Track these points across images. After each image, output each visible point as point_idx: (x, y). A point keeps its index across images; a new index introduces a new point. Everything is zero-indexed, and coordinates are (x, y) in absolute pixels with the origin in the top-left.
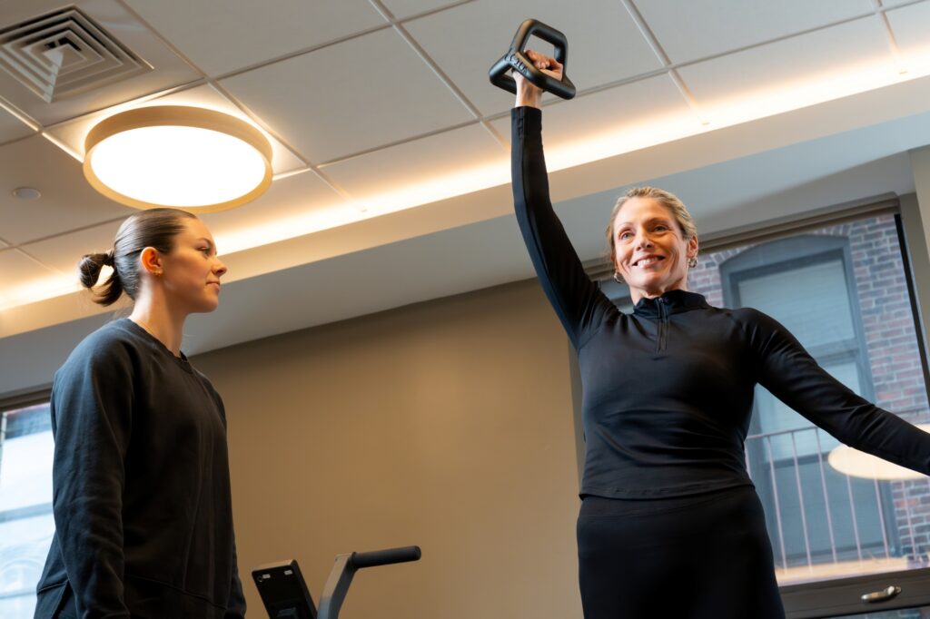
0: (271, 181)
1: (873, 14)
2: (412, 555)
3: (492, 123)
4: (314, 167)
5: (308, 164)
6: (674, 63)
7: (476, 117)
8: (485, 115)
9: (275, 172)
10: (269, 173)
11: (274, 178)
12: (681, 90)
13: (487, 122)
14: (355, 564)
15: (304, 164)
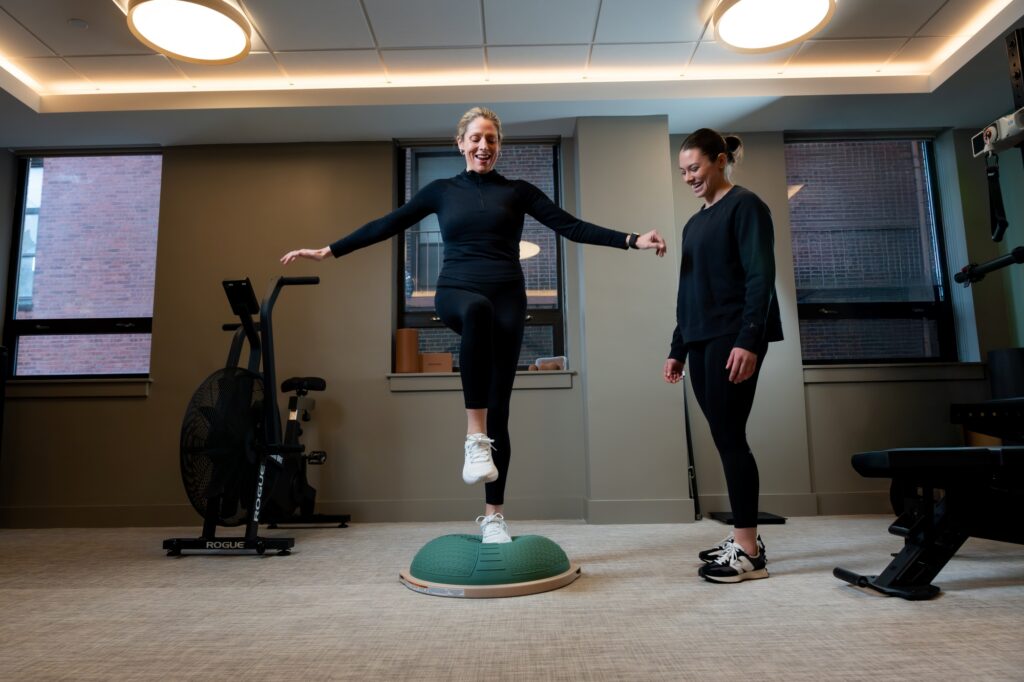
0: (248, 54)
1: (587, 44)
2: (315, 281)
3: (383, 52)
4: (272, 52)
5: (269, 49)
6: (488, 43)
7: (374, 45)
8: (380, 46)
9: (252, 47)
10: (248, 47)
11: (251, 53)
12: (484, 58)
13: (379, 51)
14: (282, 282)
15: (266, 48)
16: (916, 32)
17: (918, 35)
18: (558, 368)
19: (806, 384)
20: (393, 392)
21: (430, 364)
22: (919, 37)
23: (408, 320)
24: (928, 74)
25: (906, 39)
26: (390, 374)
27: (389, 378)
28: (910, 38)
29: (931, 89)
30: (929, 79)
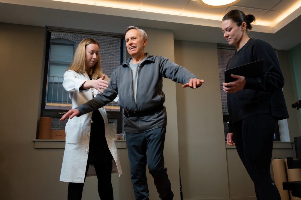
16: (272, 9)
17: (272, 10)
18: (120, 139)
19: (226, 149)
20: (36, 149)
21: (56, 135)
22: (273, 11)
23: (45, 112)
24: (273, 27)
25: (268, 11)
26: (35, 140)
27: (34, 142)
28: (269, 10)
29: (274, 33)
30: (273, 28)
